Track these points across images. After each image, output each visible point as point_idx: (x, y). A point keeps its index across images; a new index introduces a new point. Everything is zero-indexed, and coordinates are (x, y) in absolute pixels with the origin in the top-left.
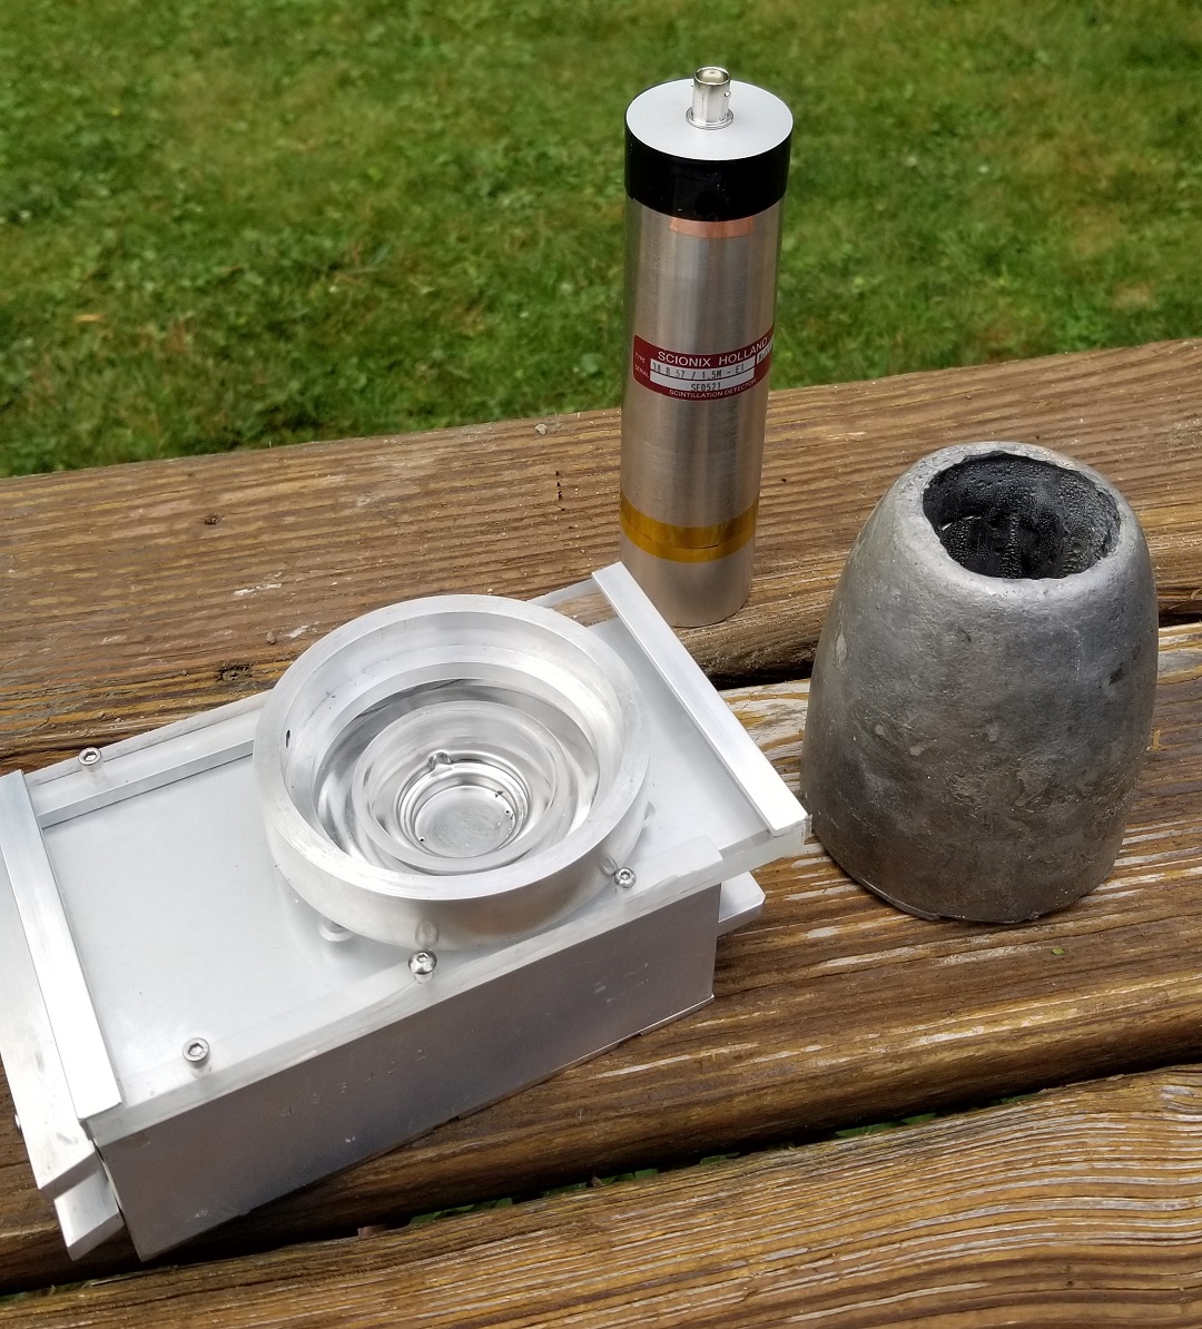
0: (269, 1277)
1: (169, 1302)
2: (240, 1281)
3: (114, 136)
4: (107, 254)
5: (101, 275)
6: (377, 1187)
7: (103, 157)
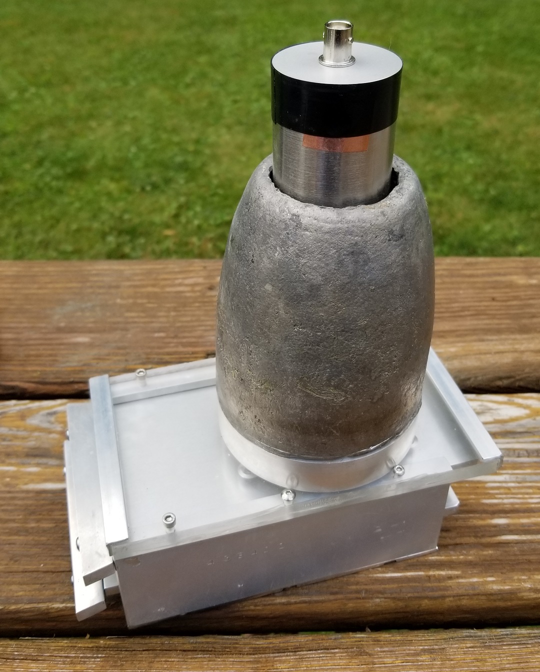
0: (195, 649)
1: (144, 653)
2: (180, 648)
3: (190, 158)
4: (180, 207)
5: (176, 216)
6: (254, 613)
7: (184, 167)
